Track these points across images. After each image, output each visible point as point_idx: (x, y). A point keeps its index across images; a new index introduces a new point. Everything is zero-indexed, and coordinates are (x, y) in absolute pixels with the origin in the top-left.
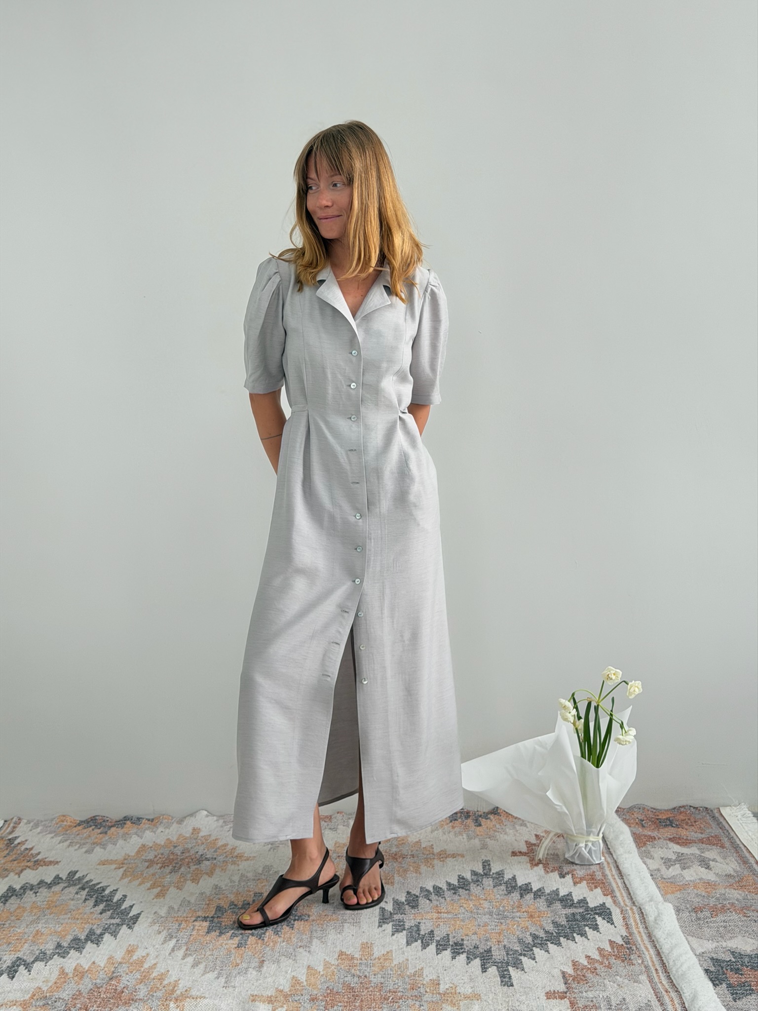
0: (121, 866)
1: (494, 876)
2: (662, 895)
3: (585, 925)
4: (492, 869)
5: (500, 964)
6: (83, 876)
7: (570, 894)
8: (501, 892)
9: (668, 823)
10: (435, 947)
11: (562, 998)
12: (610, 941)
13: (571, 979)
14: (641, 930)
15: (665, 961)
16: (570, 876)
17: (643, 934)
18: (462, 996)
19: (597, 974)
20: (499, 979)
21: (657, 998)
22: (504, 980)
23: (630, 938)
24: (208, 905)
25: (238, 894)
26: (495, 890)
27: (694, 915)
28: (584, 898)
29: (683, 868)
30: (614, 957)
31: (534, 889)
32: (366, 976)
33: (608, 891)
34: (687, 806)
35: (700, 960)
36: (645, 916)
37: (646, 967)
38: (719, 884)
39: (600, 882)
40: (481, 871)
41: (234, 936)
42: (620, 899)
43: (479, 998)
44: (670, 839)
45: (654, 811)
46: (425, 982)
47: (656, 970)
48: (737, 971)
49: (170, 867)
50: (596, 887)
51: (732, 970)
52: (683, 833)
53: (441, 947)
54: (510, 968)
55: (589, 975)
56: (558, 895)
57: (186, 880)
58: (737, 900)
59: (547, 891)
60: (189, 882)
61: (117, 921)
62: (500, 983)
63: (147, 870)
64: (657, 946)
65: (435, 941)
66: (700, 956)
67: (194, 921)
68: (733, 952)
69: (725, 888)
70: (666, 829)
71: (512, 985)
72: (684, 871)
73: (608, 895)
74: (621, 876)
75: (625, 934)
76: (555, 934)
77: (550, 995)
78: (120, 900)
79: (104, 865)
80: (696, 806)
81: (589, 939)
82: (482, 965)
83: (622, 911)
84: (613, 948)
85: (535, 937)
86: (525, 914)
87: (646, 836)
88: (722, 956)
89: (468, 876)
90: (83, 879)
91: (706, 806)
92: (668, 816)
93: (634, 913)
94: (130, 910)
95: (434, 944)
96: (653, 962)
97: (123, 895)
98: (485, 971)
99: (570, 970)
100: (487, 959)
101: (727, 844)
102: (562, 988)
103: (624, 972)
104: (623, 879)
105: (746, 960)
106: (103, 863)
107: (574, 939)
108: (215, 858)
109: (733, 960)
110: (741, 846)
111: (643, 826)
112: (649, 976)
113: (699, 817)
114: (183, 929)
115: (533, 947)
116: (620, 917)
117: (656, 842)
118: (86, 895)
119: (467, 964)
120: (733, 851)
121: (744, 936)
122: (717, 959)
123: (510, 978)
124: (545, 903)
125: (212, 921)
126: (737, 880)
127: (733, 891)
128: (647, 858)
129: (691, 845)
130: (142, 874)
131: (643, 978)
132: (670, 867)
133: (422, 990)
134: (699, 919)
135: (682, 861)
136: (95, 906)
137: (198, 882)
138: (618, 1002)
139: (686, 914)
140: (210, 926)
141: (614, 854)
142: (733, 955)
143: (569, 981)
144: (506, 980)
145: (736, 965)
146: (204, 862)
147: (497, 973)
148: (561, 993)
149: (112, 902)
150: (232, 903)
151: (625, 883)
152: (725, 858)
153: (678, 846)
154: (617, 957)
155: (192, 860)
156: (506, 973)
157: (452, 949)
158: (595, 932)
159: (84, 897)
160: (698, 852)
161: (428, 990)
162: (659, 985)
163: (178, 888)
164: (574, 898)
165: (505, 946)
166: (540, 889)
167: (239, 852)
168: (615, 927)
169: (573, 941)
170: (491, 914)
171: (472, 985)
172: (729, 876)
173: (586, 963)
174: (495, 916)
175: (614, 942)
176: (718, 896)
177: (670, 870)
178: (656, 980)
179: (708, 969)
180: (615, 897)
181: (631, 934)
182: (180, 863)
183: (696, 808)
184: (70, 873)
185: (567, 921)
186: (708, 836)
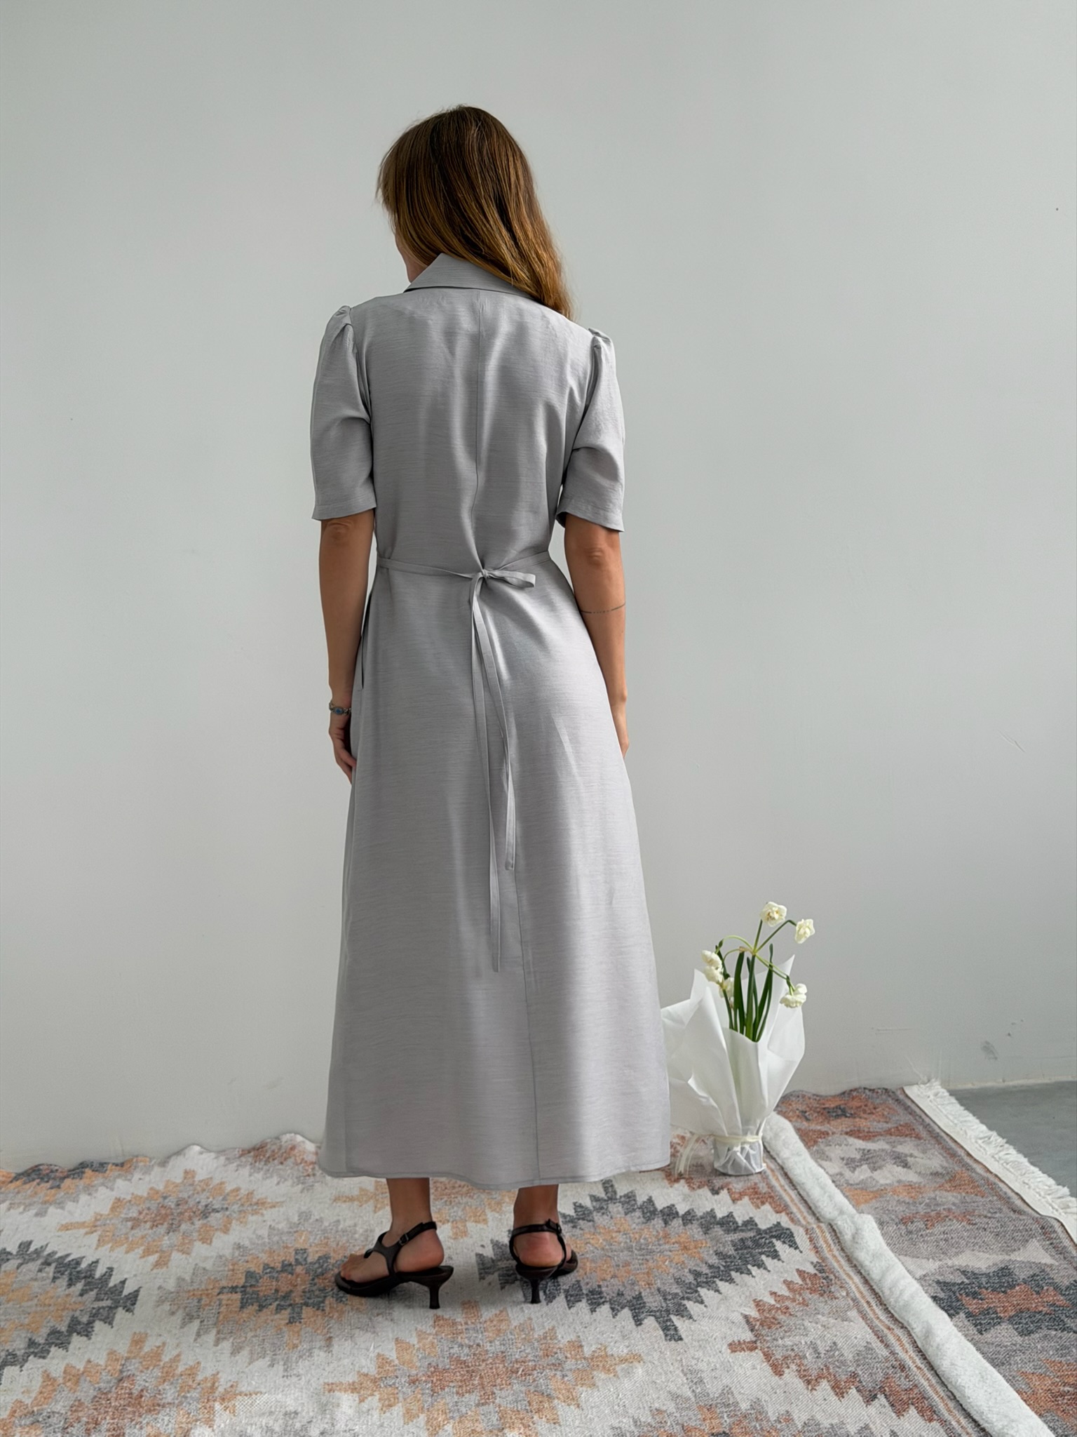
0: (94, 1229)
1: (623, 1199)
2: (853, 1206)
3: (761, 1253)
4: (618, 1191)
5: (658, 1314)
6: (42, 1247)
7: (730, 1215)
8: (637, 1221)
9: (840, 1112)
10: (565, 1300)
11: (752, 1349)
12: (798, 1270)
13: (758, 1323)
14: (837, 1253)
15: (877, 1290)
16: (725, 1191)
17: (840, 1258)
18: (617, 1359)
19: (791, 1315)
20: (661, 1333)
21: (878, 1338)
22: (668, 1333)
23: (824, 1264)
24: (233, 1270)
25: (271, 1252)
26: (628, 1217)
27: (904, 1227)
28: (751, 1218)
29: (874, 1169)
30: (808, 1291)
31: (681, 1212)
32: (478, 1345)
33: (781, 1208)
34: (860, 1088)
35: (922, 1286)
36: (839, 1235)
37: (854, 1300)
38: (925, 1186)
39: (767, 1196)
40: (602, 1195)
41: (281, 1309)
42: (799, 1216)
43: (639, 1359)
44: (847, 1133)
45: (818, 1098)
46: (561, 1346)
47: (868, 1302)
48: (975, 1295)
49: (166, 1225)
50: (763, 1203)
51: (967, 1295)
52: (863, 1123)
53: (572, 1298)
54: (674, 1318)
55: (781, 1317)
56: (715, 1217)
57: (191, 1242)
58: (954, 1204)
59: (699, 1213)
60: (198, 1244)
61: (109, 1303)
62: (663, 1337)
63: (133, 1232)
64: (862, 1271)
65: (562, 1291)
66: (922, 1280)
67: (219, 1294)
68: (964, 1271)
69: (934, 1191)
70: (839, 1121)
71: (681, 1339)
72: (876, 1173)
73: (781, 1212)
74: (793, 1185)
75: (815, 1260)
76: (722, 1268)
77: (735, 1347)
78: (105, 1275)
79: (67, 1230)
80: (872, 1088)
81: (769, 1271)
82: (634, 1317)
83: (807, 1230)
84: (804, 1279)
85: (697, 1274)
86: (676, 1245)
87: (815, 1131)
88: (950, 1278)
89: (587, 1203)
90: (43, 1251)
91: (886, 1087)
92: (837, 1104)
93: (823, 1232)
94: (123, 1287)
95: (562, 1296)
96: (861, 1293)
97: (108, 1268)
98: (640, 1324)
99: (754, 1313)
100: (639, 1309)
101: (924, 1134)
102: (748, 1336)
103: (826, 1309)
104: (796, 1189)
105: (984, 1280)
106: (66, 1227)
107: (749, 1273)
108: (227, 1209)
109: (967, 1281)
110: (943, 1134)
111: (807, 1120)
112: (860, 1312)
113: (878, 1101)
114: (206, 1305)
115: (697, 1287)
116: (806, 1238)
117: (830, 1138)
118: (55, 1273)
119: (614, 1317)
120: (933, 1142)
121: (973, 1250)
122: (945, 1282)
123: (676, 1329)
124: (700, 1229)
125: (245, 1291)
126: (947, 1178)
127: (945, 1194)
128: (823, 1160)
129: (876, 1139)
130: (127, 1238)
131: (853, 1314)
132: (855, 1169)
133: (560, 1356)
134: (911, 1232)
135: (870, 1160)
136: (70, 1285)
137: (211, 1242)
138: (827, 1348)
139: (892, 1228)
140: (242, 1299)
141: (777, 1159)
142: (965, 1275)
143: (756, 1327)
144: (672, 1334)
145: (972, 1288)
146: (212, 1214)
147: (657, 1325)
148: (748, 1342)
149: (93, 1278)
150: (266, 1266)
151: (800, 1195)
152: (924, 1152)
153: (861, 1142)
154: (812, 1291)
155: (194, 1213)
156: (669, 1323)
157: (588, 1300)
158: (776, 1260)
159: (51, 1275)
160: (887, 1147)
161: (569, 1355)
162: (877, 1322)
163: (183, 1252)
164: (737, 1219)
165: (659, 1290)
166: (688, 1211)
167: (258, 1197)
168: (801, 1252)
169: (749, 1274)
170: (629, 1249)
171: (627, 1344)
172: (936, 1174)
173: (773, 1302)
174: (636, 1252)
175: (804, 1272)
176: (928, 1201)
177: (856, 1172)
178: (871, 1315)
179: (936, 1297)
180: (791, 1213)
181: (824, 1259)
182: (178, 1219)
183: (872, 1090)
184: (21, 1245)
185: (736, 1250)
186: (895, 1125)
